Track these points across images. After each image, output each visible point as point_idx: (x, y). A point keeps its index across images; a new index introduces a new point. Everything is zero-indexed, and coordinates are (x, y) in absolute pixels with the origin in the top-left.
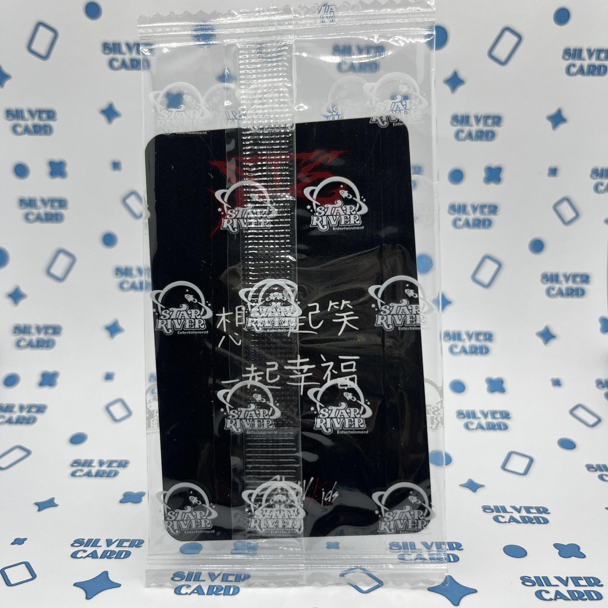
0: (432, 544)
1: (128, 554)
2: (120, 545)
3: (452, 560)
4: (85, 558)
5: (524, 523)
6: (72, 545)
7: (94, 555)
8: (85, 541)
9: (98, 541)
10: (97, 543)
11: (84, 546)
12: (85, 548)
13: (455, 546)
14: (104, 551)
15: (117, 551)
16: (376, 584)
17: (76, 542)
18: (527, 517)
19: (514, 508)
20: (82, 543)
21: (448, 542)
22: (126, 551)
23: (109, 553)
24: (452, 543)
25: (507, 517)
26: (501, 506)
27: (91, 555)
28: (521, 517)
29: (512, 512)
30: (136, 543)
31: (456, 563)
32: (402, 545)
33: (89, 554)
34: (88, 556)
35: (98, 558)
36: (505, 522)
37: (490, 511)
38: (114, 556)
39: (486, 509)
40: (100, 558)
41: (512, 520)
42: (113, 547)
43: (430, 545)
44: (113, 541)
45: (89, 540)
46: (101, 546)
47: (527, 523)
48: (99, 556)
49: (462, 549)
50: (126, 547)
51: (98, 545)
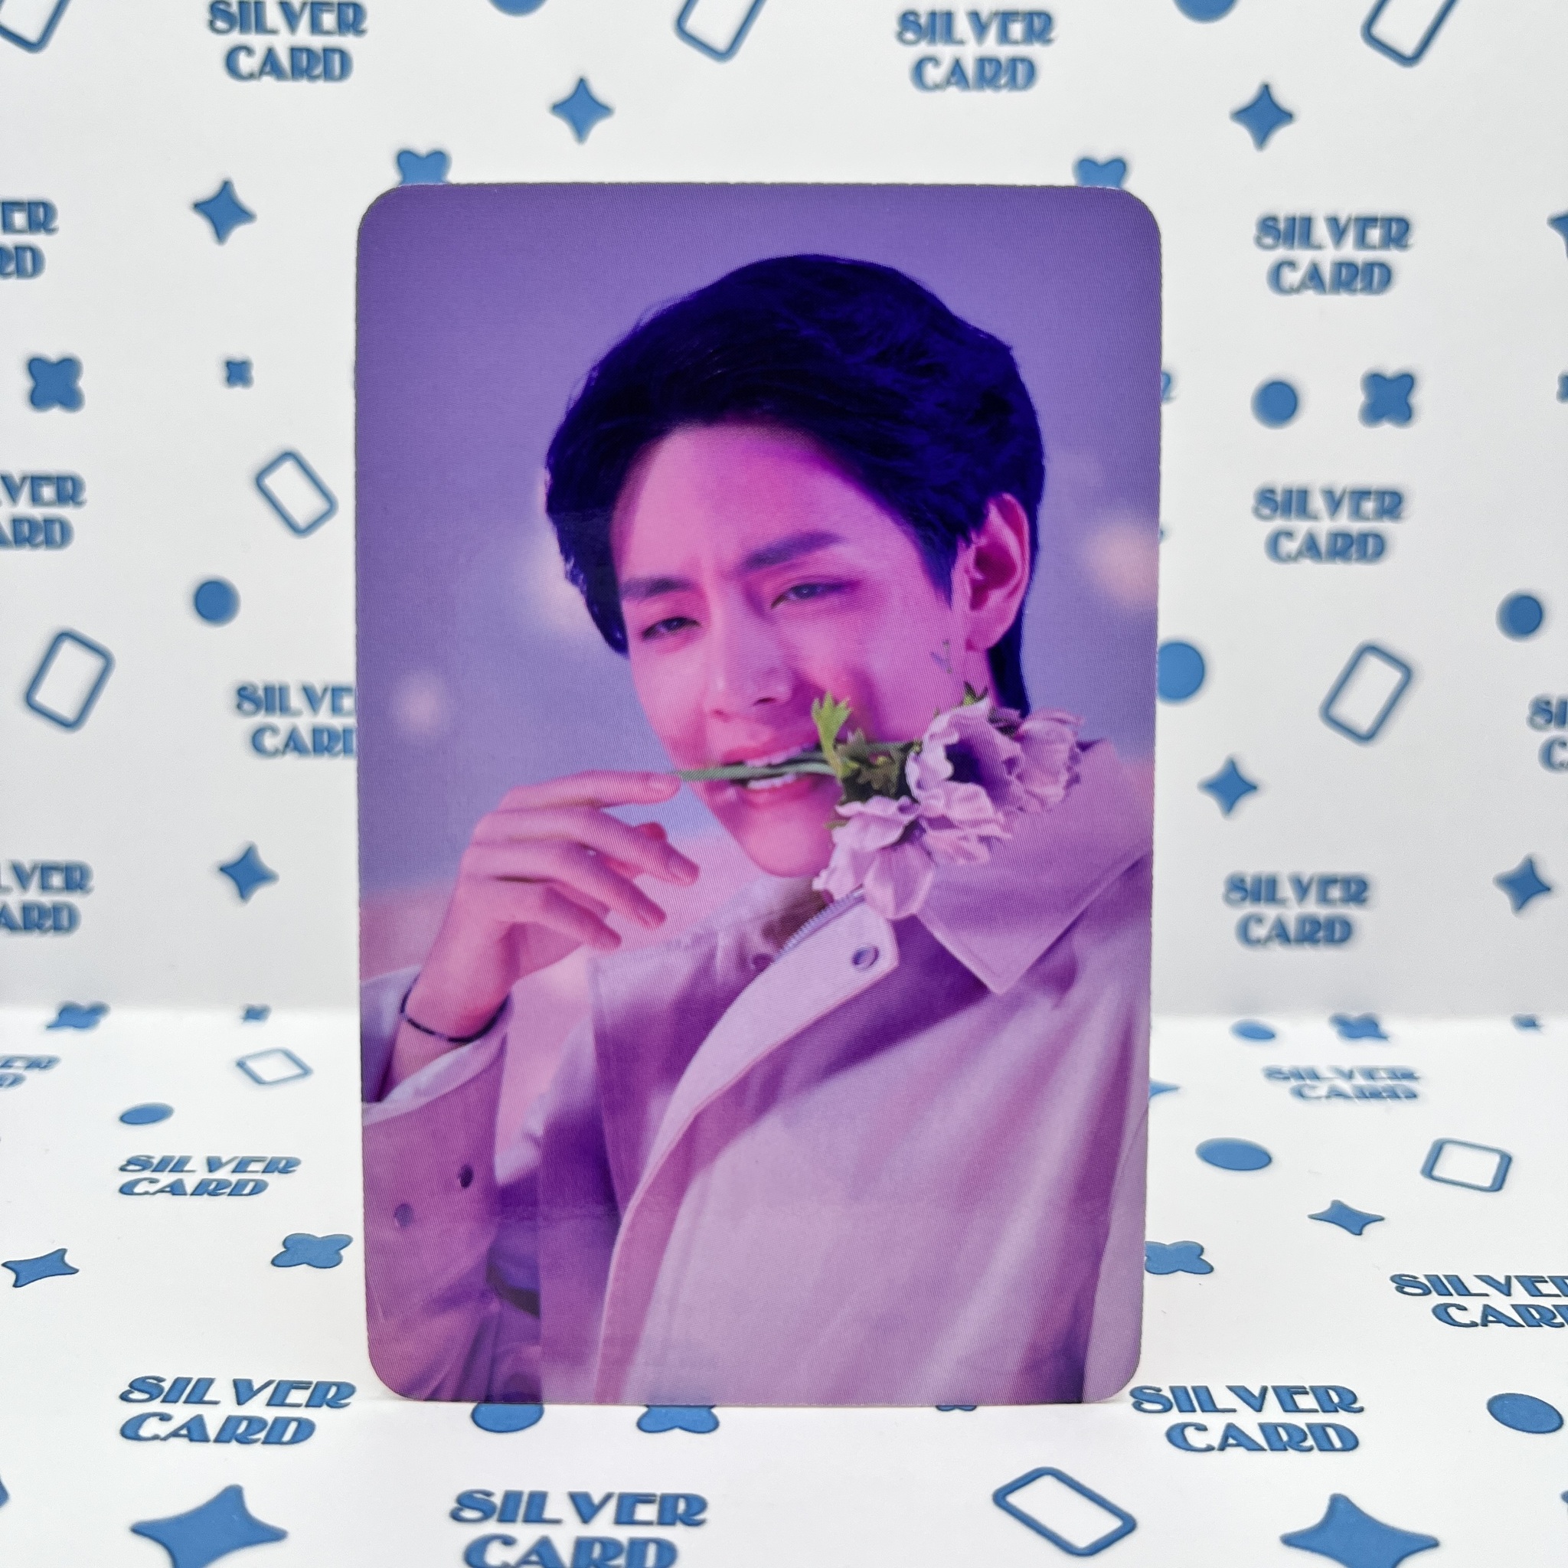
0: (1264, 1390)
1: (305, 1430)
2: (278, 1399)
3: (1338, 1444)
4: (165, 1439)
5: (1529, 1326)
6: (124, 1397)
7: (195, 1431)
8: (166, 1385)
9: (206, 1384)
10: (204, 1394)
11: (163, 1401)
12: (167, 1408)
13: (1336, 1399)
14: (229, 1419)
15: (270, 1422)
16: (1115, 1524)
17: (134, 1386)
18: (1537, 1308)
19: (1487, 1280)
20: (155, 1392)
21: (1312, 1388)
22: (299, 1421)
23: (244, 1425)
24: (1326, 1389)
25: (1474, 1309)
26: (1446, 1277)
27: (184, 1432)
28: (1514, 1307)
29: (1487, 1295)
30: (330, 1396)
31: (1351, 1452)
32: (1170, 1396)
33: (181, 1428)
34: (175, 1434)
35: (206, 1440)
36: (1474, 1324)
37: (1419, 1291)
38: (262, 1435)
39: (1402, 1283)
40: (217, 1440)
41: (1490, 1316)
42: (257, 1408)
43: (1256, 1393)
44: (256, 1386)
45: (177, 1381)
46: (216, 1403)
47: (1541, 1326)
48: (212, 1432)
49: (1361, 1410)
50: (298, 1406)
51: (206, 1398)
